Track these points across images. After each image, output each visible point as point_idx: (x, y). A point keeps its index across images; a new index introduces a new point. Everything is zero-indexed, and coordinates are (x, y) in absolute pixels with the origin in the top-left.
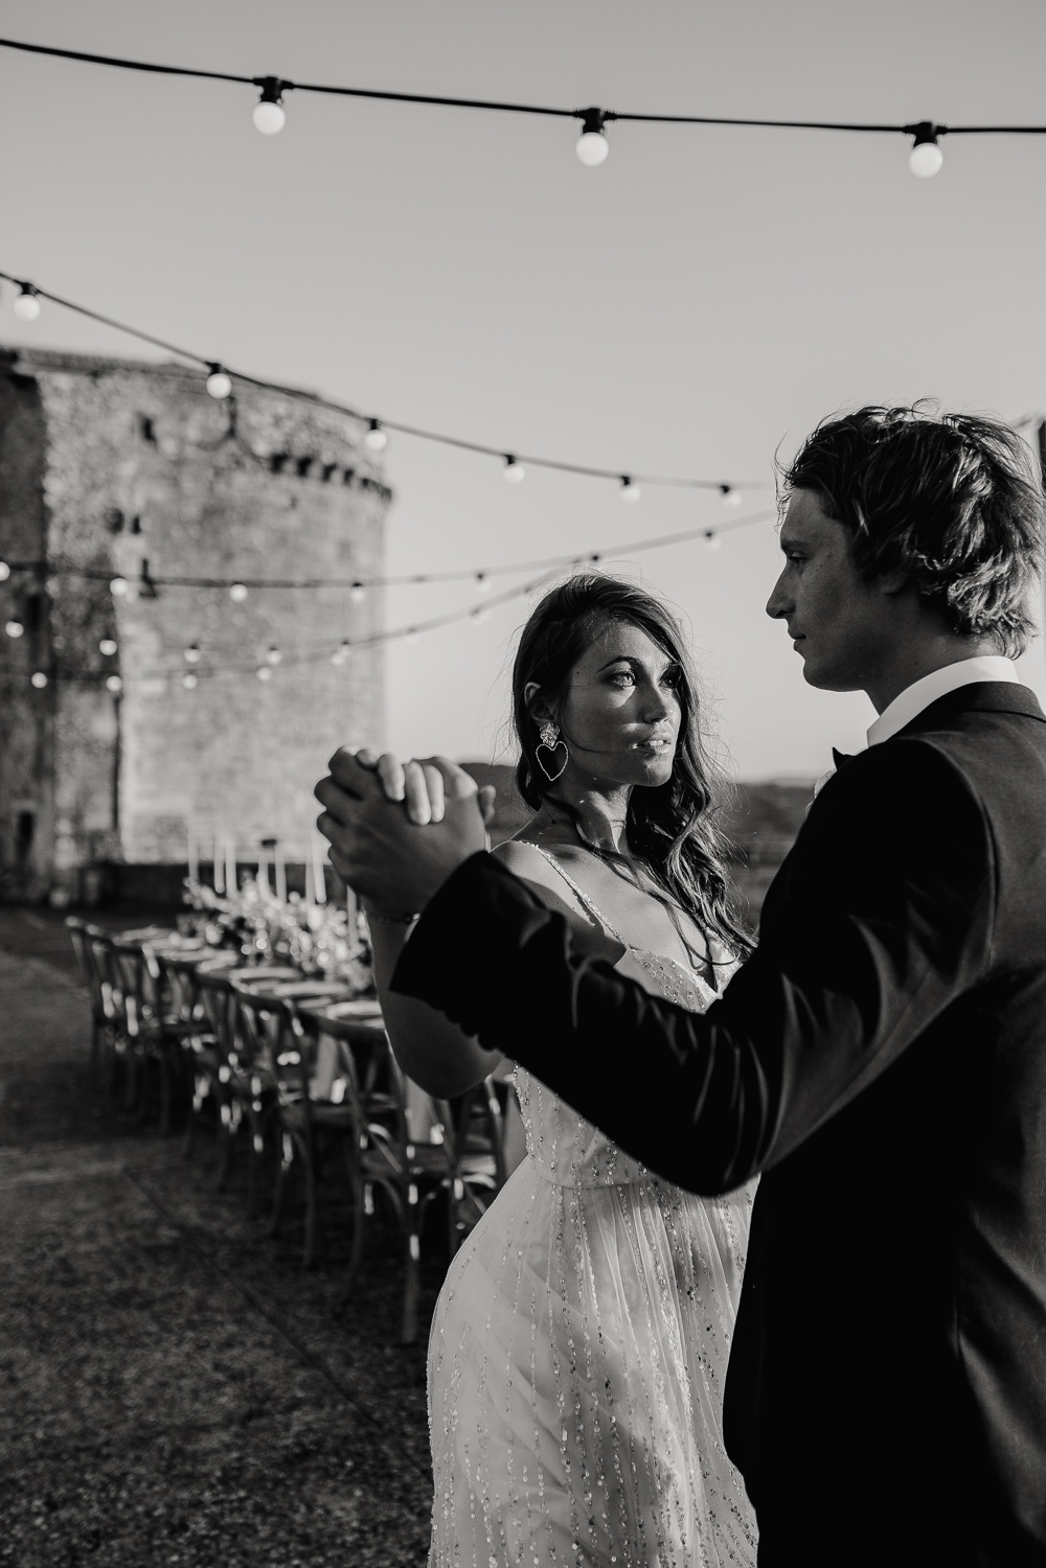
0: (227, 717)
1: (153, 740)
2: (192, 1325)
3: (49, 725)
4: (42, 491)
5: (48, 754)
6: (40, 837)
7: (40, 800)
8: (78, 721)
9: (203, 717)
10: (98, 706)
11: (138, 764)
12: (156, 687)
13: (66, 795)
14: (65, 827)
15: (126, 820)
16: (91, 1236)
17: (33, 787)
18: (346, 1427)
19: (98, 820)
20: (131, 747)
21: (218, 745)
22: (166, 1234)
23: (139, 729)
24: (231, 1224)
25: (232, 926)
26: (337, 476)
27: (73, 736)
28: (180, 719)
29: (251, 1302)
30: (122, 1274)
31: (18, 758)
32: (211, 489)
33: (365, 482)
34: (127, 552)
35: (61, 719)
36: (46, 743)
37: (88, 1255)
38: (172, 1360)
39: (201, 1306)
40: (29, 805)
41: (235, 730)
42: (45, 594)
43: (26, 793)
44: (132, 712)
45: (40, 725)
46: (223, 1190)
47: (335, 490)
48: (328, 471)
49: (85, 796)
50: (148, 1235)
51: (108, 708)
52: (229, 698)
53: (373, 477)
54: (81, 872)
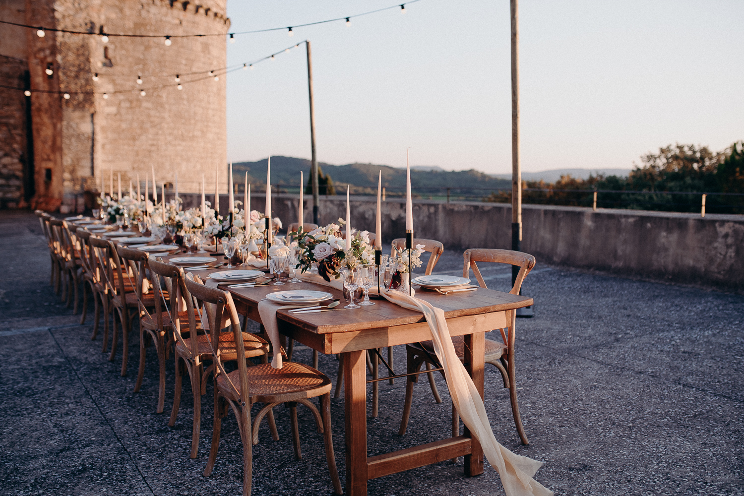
0: (148, 125)
1: (110, 135)
2: (51, 405)
3: (59, 126)
4: (54, 10)
5: (58, 139)
6: (55, 179)
7: (55, 163)
8: (73, 124)
9: (135, 125)
10: (83, 118)
11: (103, 146)
12: (113, 110)
13: (68, 160)
14: (67, 175)
15: (97, 172)
16: (18, 361)
17: (52, 157)
18: (112, 455)
19: (84, 172)
20: (99, 138)
21: (143, 138)
22: (58, 360)
23: (103, 129)
24: (93, 355)
25: (113, 213)
26: (202, 11)
27: (71, 131)
28: (124, 126)
29: (87, 392)
30: (26, 379)
31: (44, 142)
32: (140, 15)
33: (216, 15)
34: (98, 43)
35: (64, 123)
36: (57, 135)
37: (13, 371)
38: (33, 422)
39: (61, 395)
40: (50, 165)
41: (152, 131)
42: (57, 62)
43: (49, 160)
44: (100, 121)
45: (55, 126)
46: (94, 339)
47: (201, 17)
48: (197, 9)
49: (77, 161)
50: (47, 361)
51: (89, 119)
52: (149, 116)
53: (221, 12)
54: (76, 196)
